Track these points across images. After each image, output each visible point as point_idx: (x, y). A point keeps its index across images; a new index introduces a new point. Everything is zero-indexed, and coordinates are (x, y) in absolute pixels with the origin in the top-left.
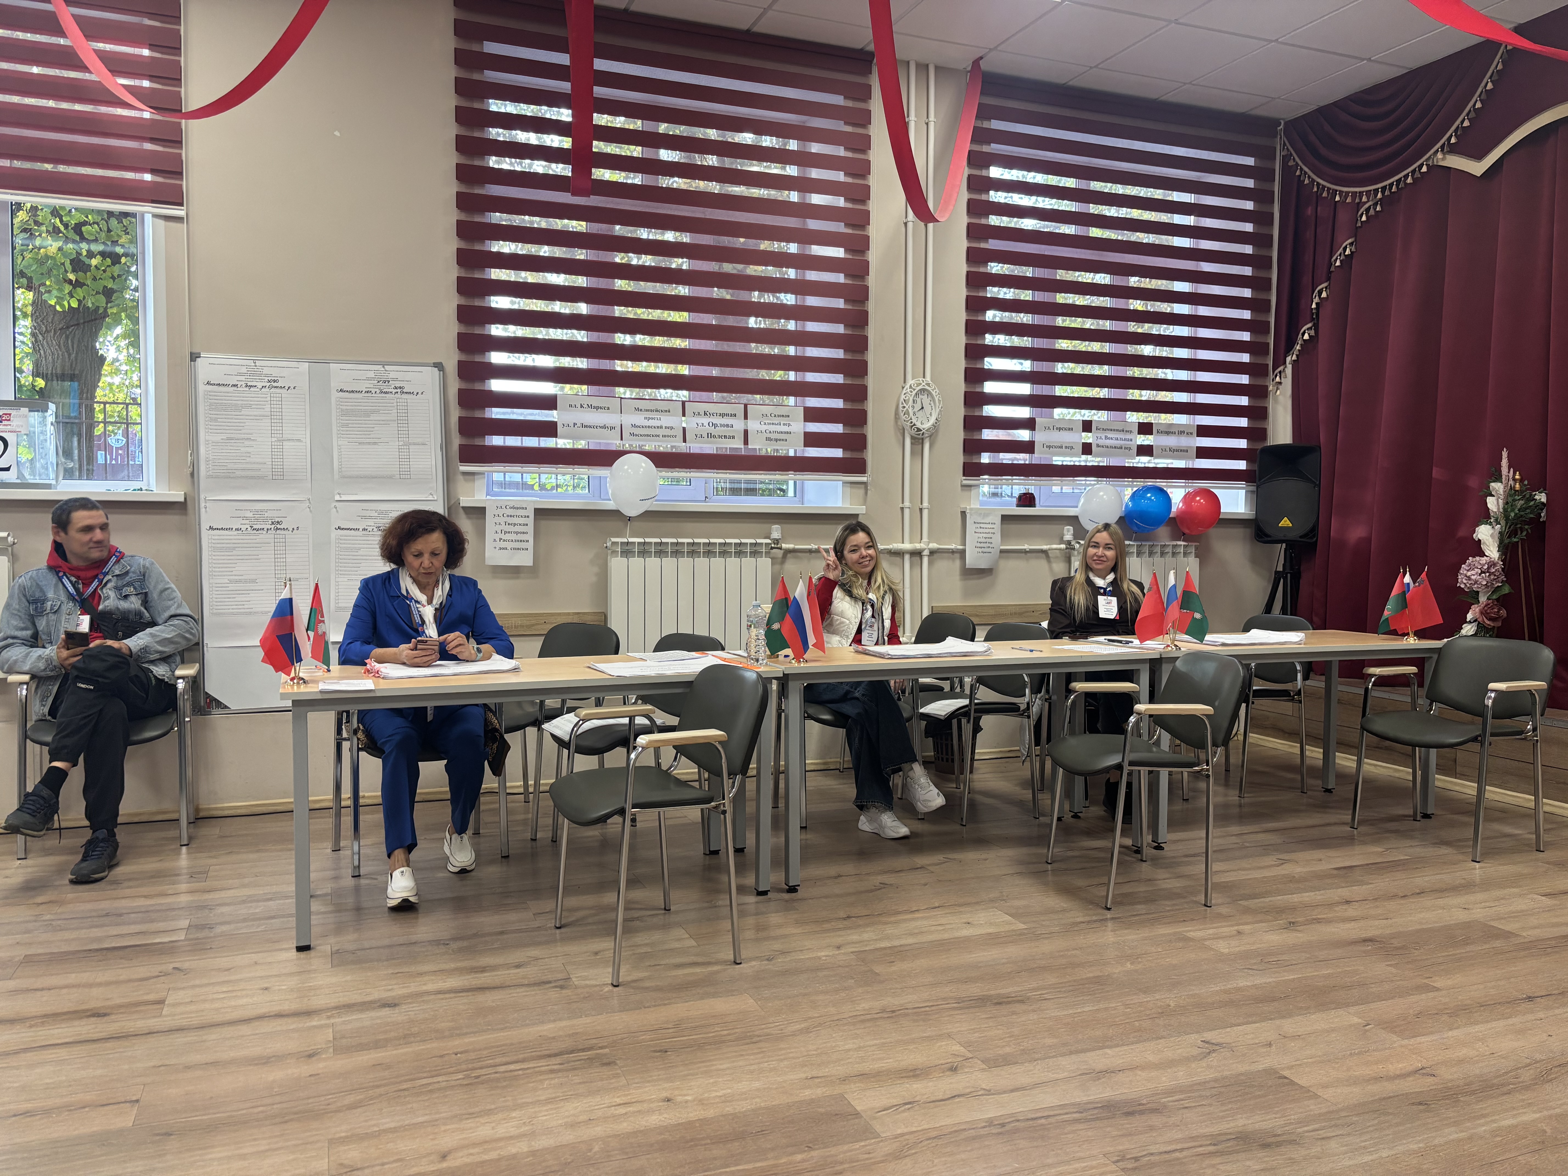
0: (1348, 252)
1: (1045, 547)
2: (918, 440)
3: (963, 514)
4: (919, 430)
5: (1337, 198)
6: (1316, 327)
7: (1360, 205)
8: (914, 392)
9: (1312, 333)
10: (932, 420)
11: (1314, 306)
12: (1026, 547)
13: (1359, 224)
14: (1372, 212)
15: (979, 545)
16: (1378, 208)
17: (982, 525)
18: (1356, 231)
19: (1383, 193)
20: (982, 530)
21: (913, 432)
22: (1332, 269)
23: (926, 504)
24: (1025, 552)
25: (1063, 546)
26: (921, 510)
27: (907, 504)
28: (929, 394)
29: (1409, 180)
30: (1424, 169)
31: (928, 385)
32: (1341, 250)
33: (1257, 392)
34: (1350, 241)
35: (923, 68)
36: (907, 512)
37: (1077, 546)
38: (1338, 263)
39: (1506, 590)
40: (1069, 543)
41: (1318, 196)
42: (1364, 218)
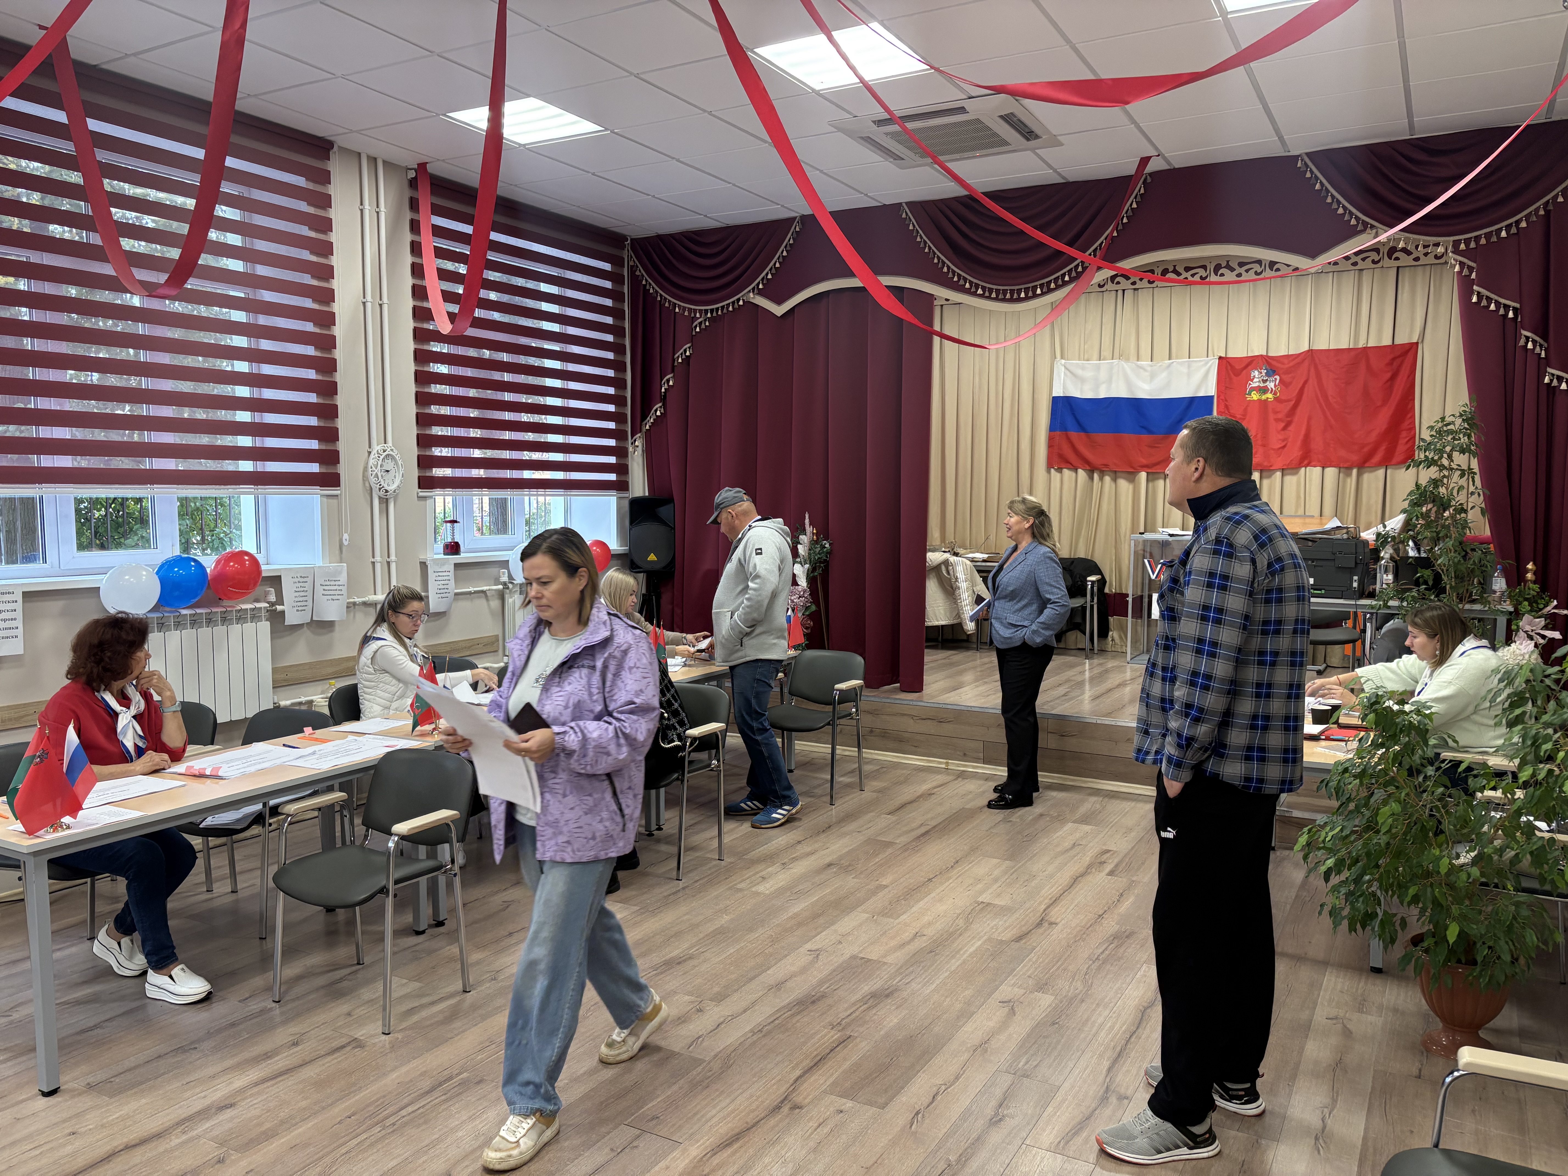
0: (688, 353)
1: (485, 588)
2: (385, 501)
3: (424, 565)
4: (387, 491)
5: (677, 310)
6: (664, 406)
7: (694, 319)
8: (382, 457)
9: (662, 411)
10: (397, 483)
11: (663, 390)
12: (471, 589)
13: (694, 333)
14: (703, 326)
15: (439, 591)
16: (707, 324)
17: (440, 574)
18: (692, 339)
19: (712, 314)
20: (440, 578)
21: (382, 493)
22: (676, 364)
23: (393, 557)
24: (470, 593)
25: (501, 587)
26: (388, 563)
27: (378, 558)
28: (393, 458)
29: (731, 309)
30: (741, 303)
31: (392, 450)
32: (682, 351)
33: (621, 452)
34: (689, 345)
35: (373, 160)
36: (378, 567)
37: (510, 586)
38: (680, 360)
39: (814, 608)
40: (505, 584)
41: (661, 305)
42: (698, 330)
